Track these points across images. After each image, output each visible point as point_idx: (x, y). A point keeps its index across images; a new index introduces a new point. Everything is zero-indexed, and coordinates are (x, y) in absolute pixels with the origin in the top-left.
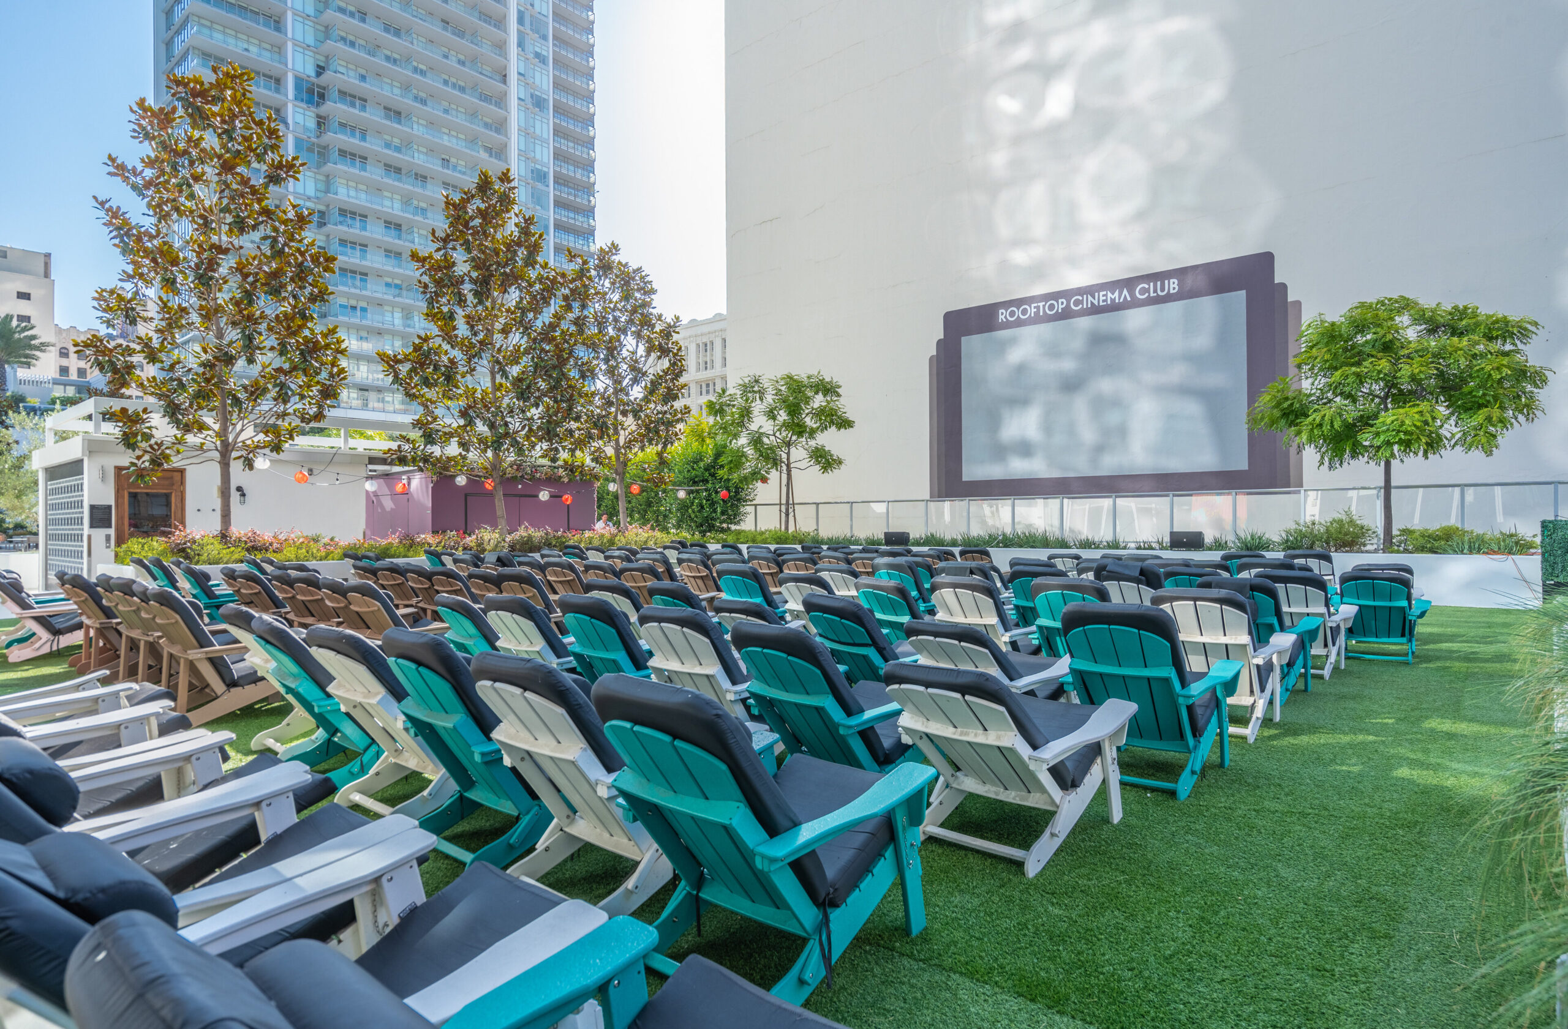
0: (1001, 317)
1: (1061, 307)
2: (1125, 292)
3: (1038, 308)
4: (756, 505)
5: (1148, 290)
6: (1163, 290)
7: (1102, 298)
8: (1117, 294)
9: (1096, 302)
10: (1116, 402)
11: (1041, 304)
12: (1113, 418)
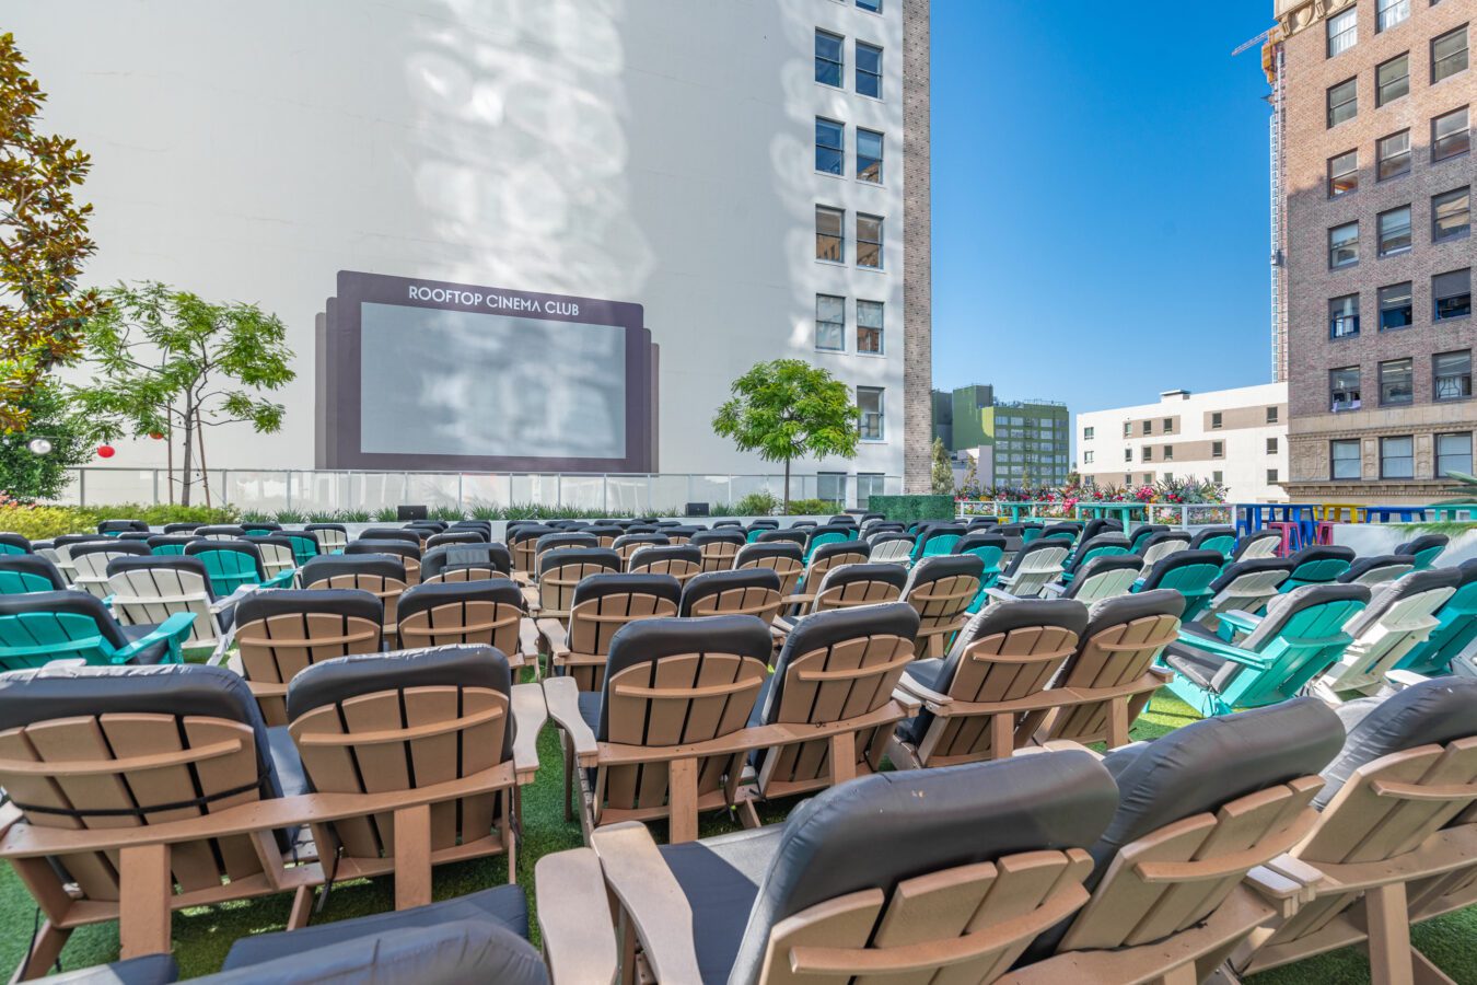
0: (411, 293)
1: (477, 301)
2: (536, 303)
3: (453, 295)
4: (82, 470)
5: (555, 308)
6: (566, 311)
7: (516, 304)
8: (529, 303)
9: (510, 305)
10: (538, 386)
11: (457, 293)
12: (534, 398)
